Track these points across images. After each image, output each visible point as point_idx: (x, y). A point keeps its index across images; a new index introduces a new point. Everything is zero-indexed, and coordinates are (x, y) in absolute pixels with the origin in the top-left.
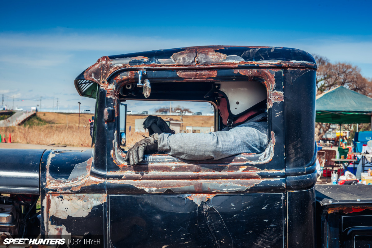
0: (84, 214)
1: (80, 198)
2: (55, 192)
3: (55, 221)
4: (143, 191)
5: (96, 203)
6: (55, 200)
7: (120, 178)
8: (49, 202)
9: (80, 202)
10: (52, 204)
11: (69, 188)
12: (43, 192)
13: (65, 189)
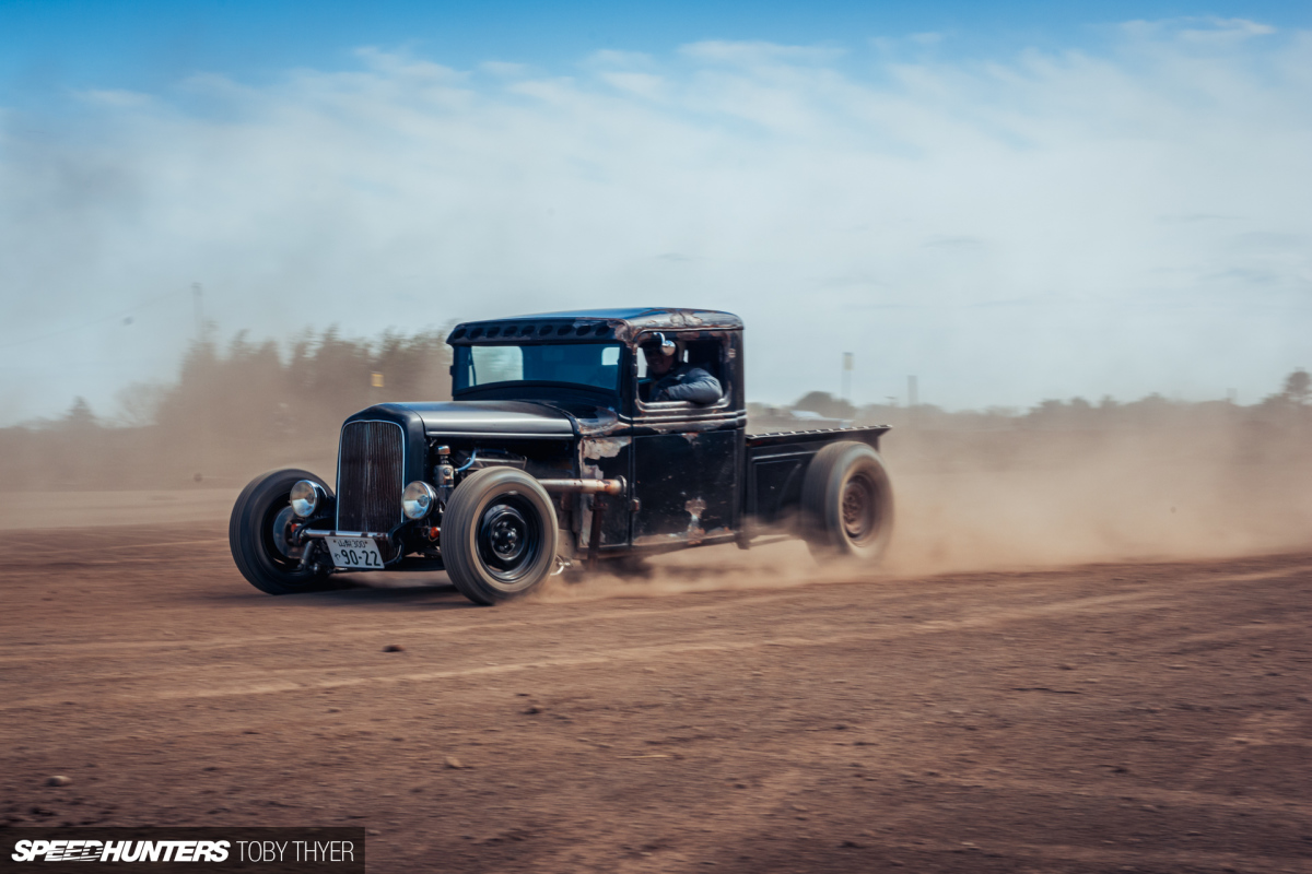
0: (614, 454)
1: (610, 441)
2: (589, 437)
3: (589, 461)
4: (657, 433)
5: (623, 444)
6: (588, 444)
7: (642, 422)
8: (583, 445)
9: (610, 445)
10: (586, 448)
11: (602, 433)
12: (578, 437)
13: (598, 434)
